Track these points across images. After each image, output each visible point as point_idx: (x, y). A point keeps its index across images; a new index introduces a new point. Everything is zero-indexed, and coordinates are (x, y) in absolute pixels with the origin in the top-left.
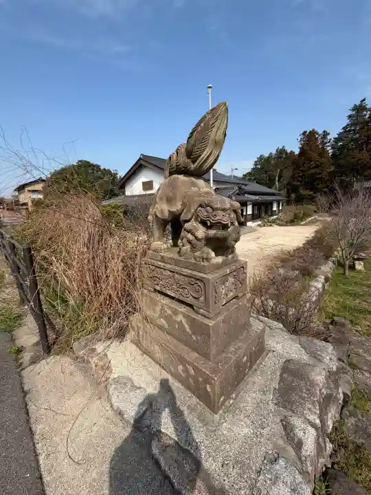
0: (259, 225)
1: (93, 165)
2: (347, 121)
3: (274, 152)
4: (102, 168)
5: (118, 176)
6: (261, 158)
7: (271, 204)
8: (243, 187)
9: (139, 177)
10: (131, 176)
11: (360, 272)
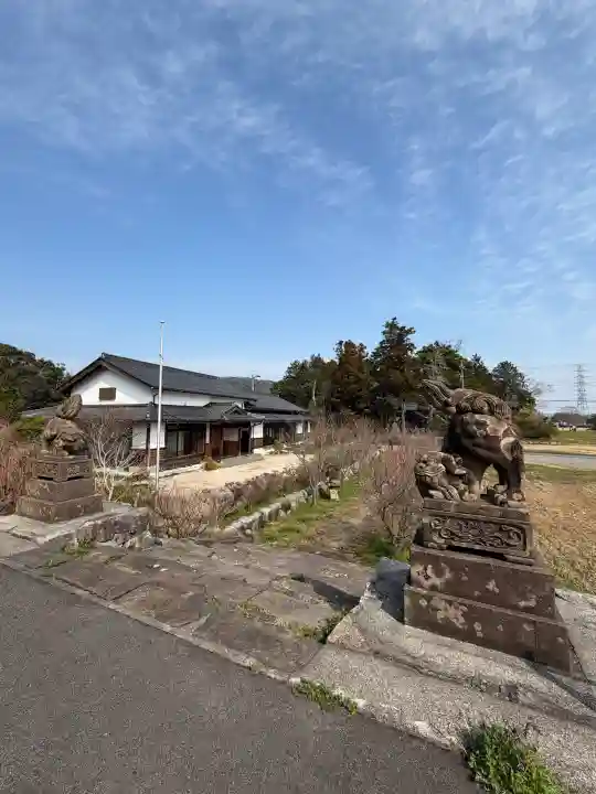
0: (271, 453)
1: (20, 353)
2: (382, 338)
3: (309, 359)
4: (37, 358)
5: (65, 372)
6: (295, 365)
7: (295, 424)
8: (252, 402)
9: (94, 381)
10: (84, 378)
11: (334, 500)
